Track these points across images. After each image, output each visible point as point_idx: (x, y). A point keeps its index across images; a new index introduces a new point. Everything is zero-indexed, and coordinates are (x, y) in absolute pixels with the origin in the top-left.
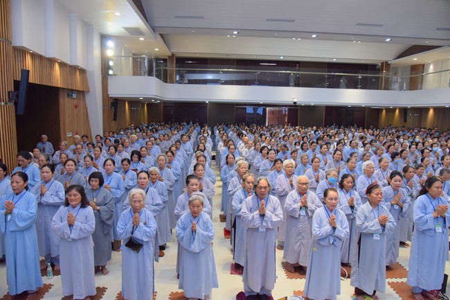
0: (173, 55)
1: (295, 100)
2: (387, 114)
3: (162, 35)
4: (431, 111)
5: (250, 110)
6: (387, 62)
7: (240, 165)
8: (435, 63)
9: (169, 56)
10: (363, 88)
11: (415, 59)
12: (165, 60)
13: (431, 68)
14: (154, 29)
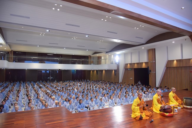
0: (12, 51)
1: (60, 68)
2: (92, 72)
3: (9, 45)
4: (104, 71)
5: (43, 72)
6: (90, 56)
7: (41, 99)
8: (104, 56)
9: (10, 51)
10: (82, 64)
11: (98, 55)
12: (8, 52)
13: (103, 58)
14: (7, 43)
